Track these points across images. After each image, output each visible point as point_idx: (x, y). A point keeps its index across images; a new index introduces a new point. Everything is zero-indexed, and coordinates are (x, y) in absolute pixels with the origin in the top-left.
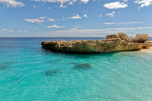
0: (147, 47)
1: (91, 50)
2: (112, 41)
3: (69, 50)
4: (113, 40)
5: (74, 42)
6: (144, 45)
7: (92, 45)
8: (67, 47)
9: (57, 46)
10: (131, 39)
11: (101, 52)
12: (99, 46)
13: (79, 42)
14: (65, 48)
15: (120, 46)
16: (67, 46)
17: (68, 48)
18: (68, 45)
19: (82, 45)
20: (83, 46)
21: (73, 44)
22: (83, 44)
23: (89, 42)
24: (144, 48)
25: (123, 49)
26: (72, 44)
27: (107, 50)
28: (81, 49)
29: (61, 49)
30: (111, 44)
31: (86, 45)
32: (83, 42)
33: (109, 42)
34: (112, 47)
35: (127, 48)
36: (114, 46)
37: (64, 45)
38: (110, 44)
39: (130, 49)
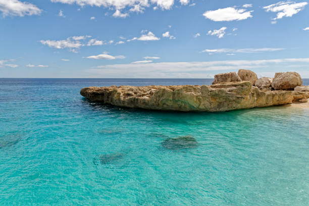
0: (303, 100)
1: (191, 106)
2: (234, 88)
3: (143, 106)
4: (235, 86)
5: (153, 89)
6: (296, 94)
7: (193, 95)
8: (137, 99)
9: (117, 98)
10: (265, 82)
11: (211, 110)
12: (208, 98)
13: (164, 90)
14: (134, 101)
15: (250, 97)
16: (139, 98)
17: (142, 102)
18: (140, 96)
19: (171, 97)
20: (173, 97)
21: (151, 93)
22: (174, 94)
23: (187, 89)
24: (297, 100)
25: (255, 104)
26: (148, 92)
27: (223, 106)
28: (170, 103)
29: (126, 105)
30: (233, 93)
31: (180, 95)
32: (173, 89)
33: (228, 89)
34: (234, 100)
35: (262, 101)
36: (238, 98)
37: (132, 95)
38: (229, 94)
39: (269, 104)
